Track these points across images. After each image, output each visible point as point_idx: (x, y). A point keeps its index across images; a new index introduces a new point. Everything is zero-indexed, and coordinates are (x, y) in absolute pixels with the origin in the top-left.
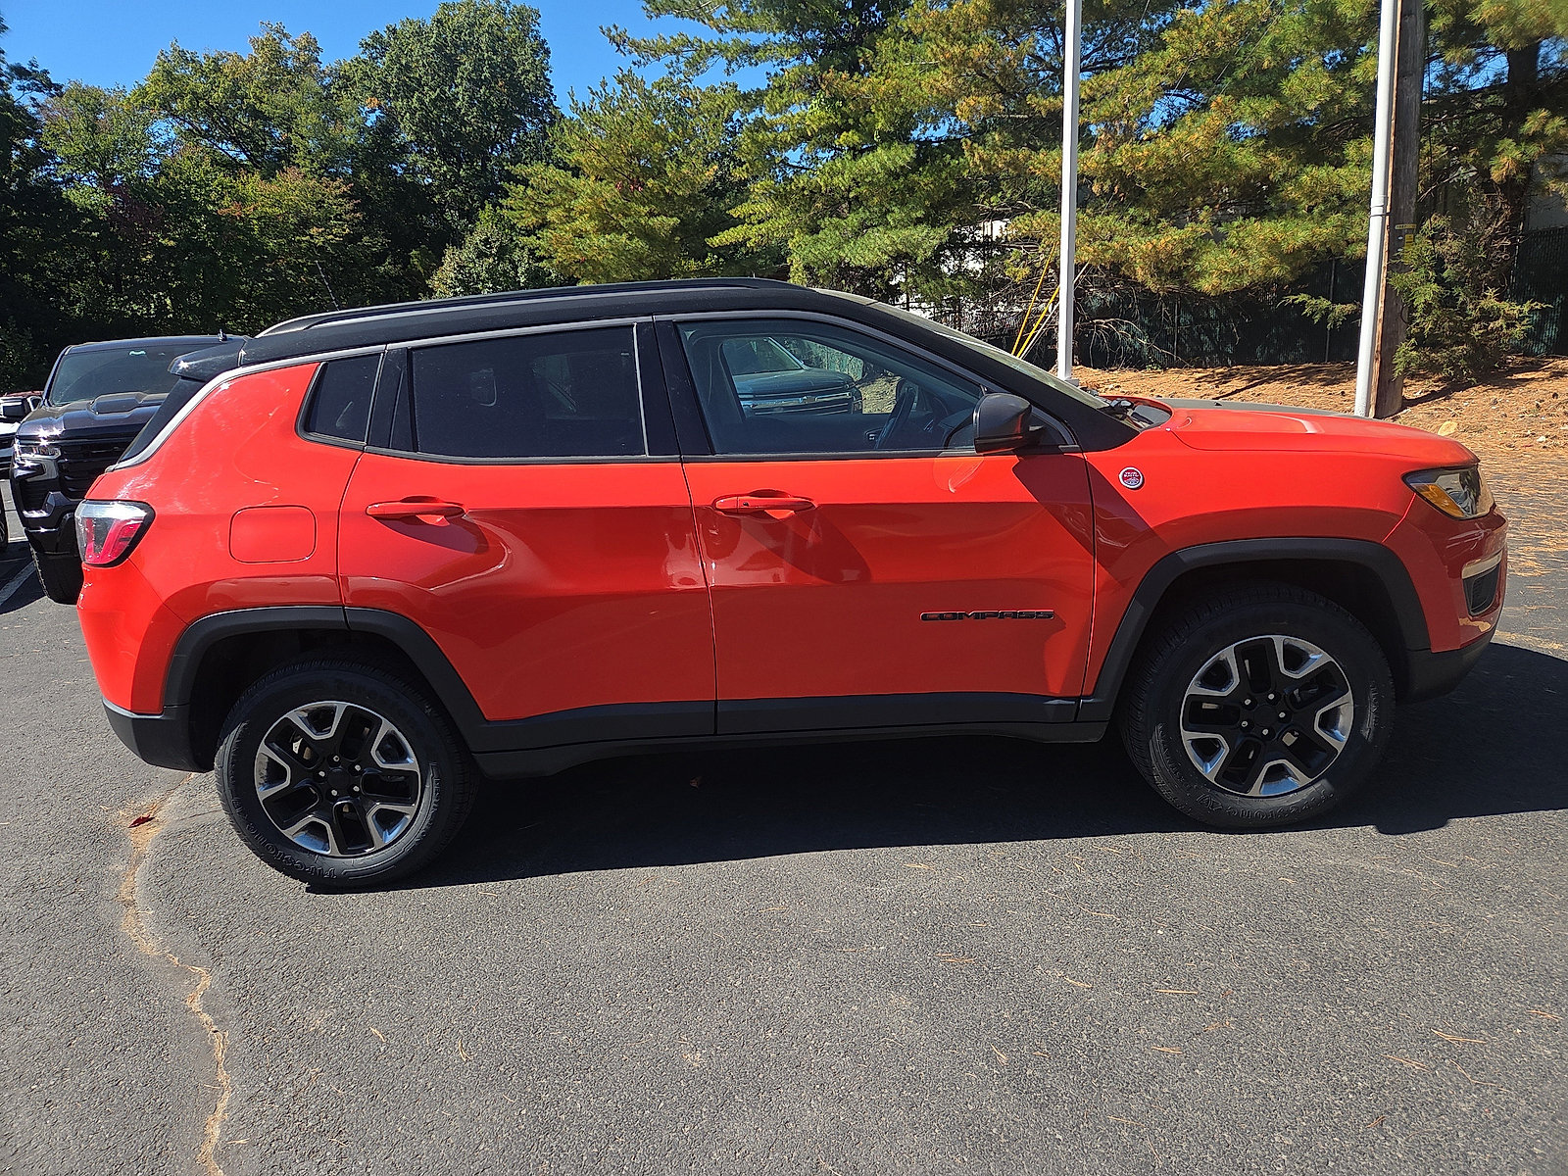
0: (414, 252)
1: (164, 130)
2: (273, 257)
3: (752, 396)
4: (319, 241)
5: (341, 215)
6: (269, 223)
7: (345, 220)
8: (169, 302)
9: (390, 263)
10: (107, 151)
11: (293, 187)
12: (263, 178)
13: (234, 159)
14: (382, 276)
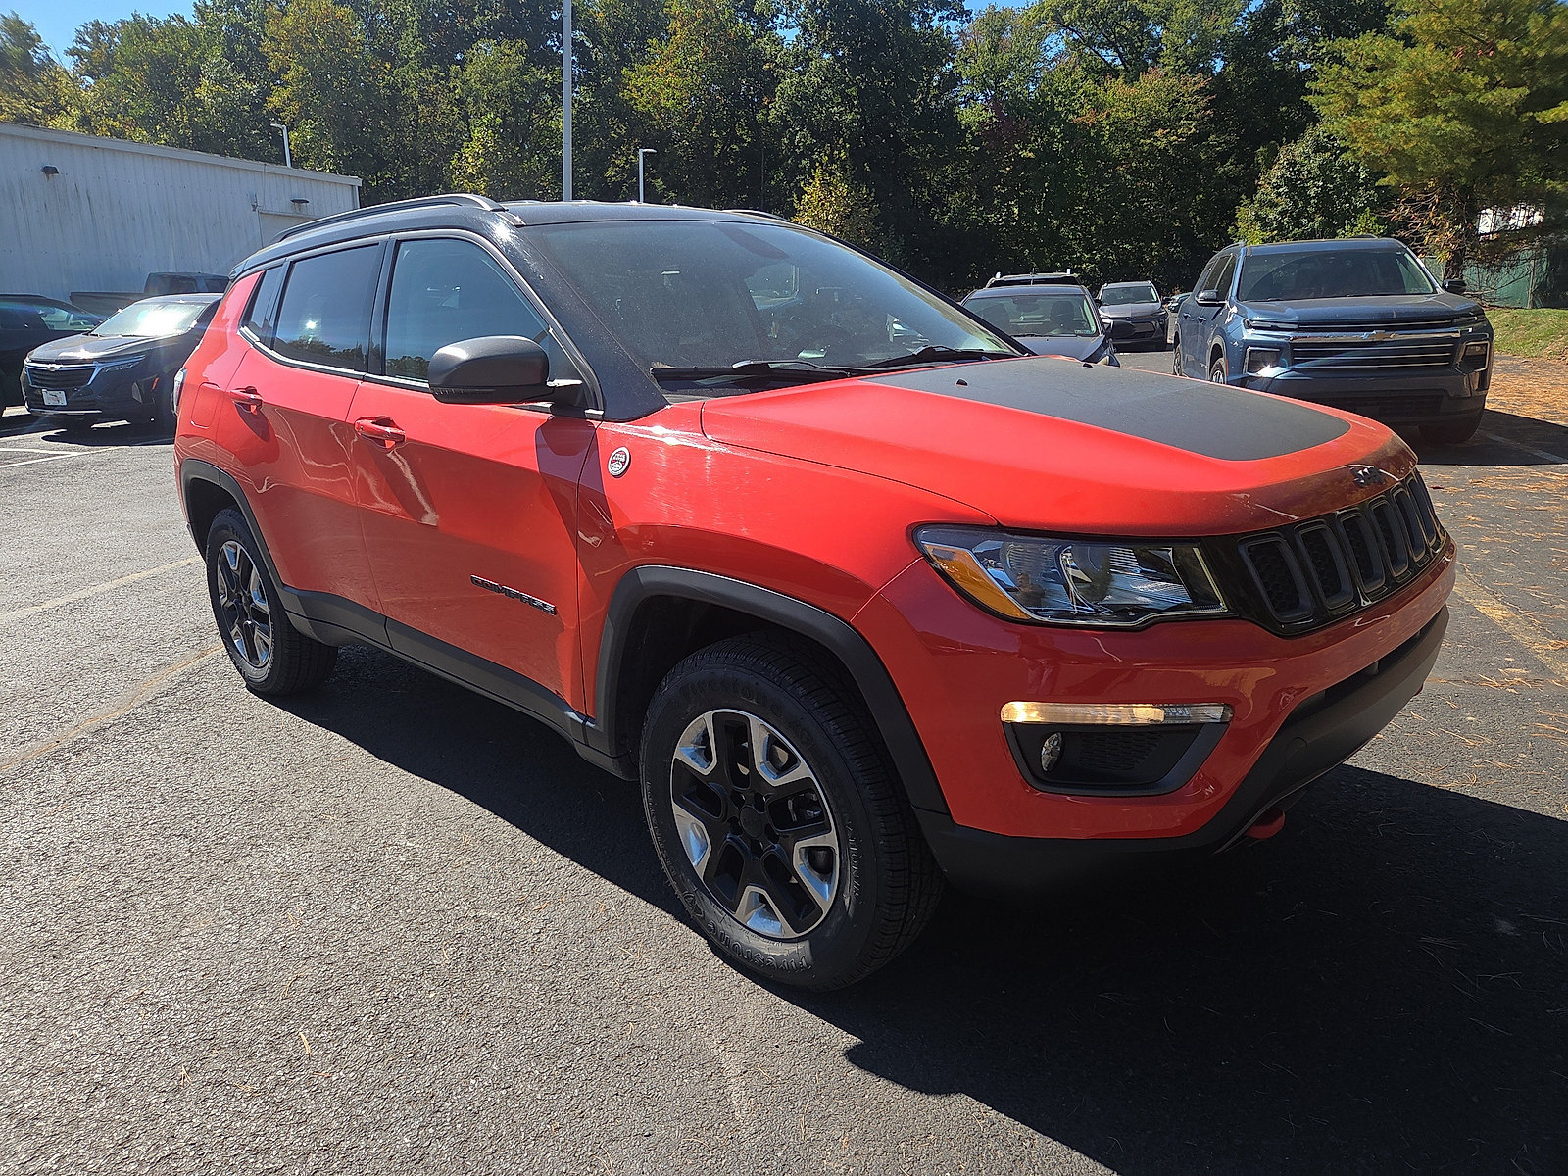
0: (1262, 149)
1: (1056, 43)
2: (1117, 162)
3: (1295, 327)
4: (1162, 144)
5: (1191, 113)
6: (1120, 129)
7: (1195, 119)
8: (1016, 211)
9: (1231, 164)
10: (1001, 71)
11: (1152, 87)
12: (1126, 83)
13: (1110, 65)
14: (1220, 178)
